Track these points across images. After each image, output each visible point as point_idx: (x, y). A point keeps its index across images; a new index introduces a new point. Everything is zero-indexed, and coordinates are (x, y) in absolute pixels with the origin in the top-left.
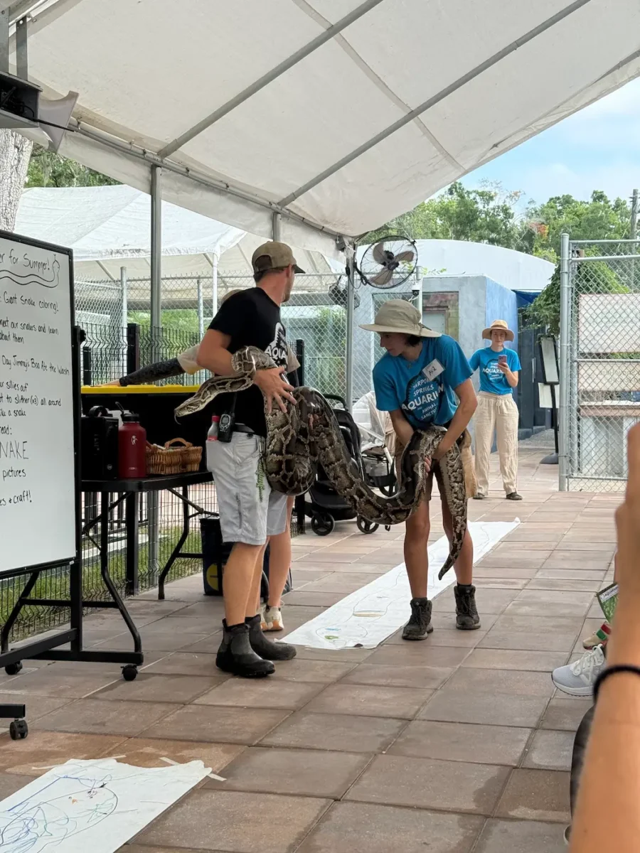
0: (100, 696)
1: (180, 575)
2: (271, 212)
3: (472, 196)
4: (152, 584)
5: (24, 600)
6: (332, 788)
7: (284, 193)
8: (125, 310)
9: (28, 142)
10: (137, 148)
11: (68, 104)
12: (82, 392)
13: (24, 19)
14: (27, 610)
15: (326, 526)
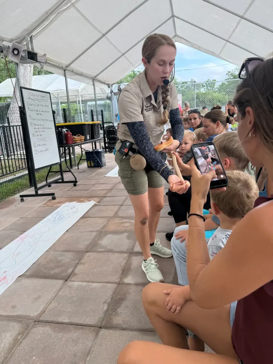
0: (70, 190)
1: (81, 164)
2: (92, 79)
3: (136, 72)
4: (76, 166)
5: (49, 172)
6: (121, 203)
7: (95, 75)
8: (60, 104)
9: (32, 65)
10: (61, 66)
11: (44, 57)
12: (56, 125)
13: (31, 36)
14: (50, 173)
15: (111, 151)
